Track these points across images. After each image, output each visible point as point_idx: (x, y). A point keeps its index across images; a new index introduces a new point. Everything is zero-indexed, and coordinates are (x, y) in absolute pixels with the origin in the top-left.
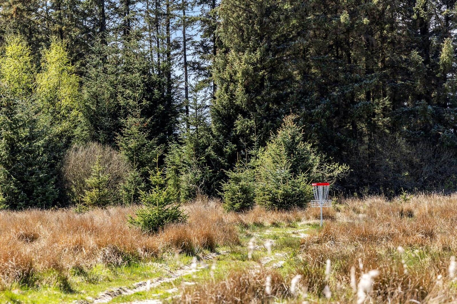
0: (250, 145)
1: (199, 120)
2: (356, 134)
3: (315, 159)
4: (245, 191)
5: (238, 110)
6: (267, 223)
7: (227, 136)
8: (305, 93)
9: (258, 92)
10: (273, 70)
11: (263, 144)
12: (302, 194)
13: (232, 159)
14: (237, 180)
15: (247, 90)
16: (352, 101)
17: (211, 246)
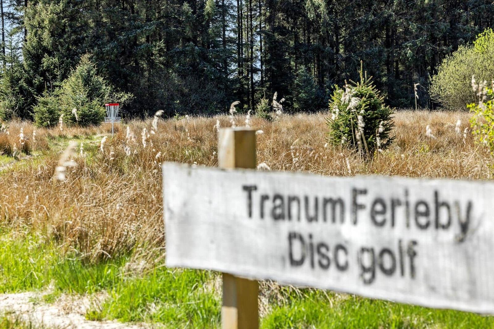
0: (55, 77)
1: (14, 59)
2: (138, 69)
3: (106, 89)
4: (51, 112)
5: (45, 50)
6: (70, 136)
7: (36, 71)
8: (97, 37)
9: (61, 36)
10: (72, 18)
11: (64, 76)
12: (97, 114)
13: (40, 89)
14: (45, 103)
15: (52, 34)
16: (134, 43)
17: (26, 150)
